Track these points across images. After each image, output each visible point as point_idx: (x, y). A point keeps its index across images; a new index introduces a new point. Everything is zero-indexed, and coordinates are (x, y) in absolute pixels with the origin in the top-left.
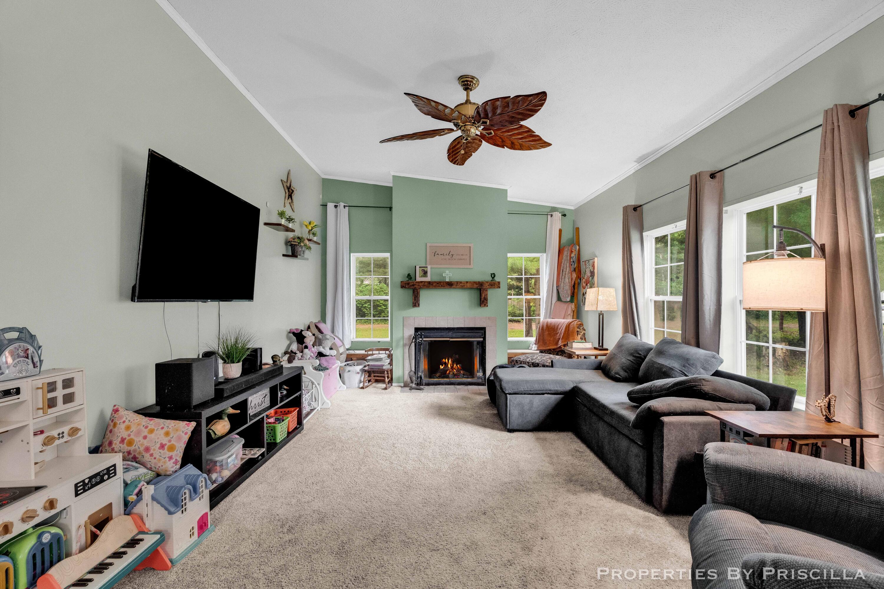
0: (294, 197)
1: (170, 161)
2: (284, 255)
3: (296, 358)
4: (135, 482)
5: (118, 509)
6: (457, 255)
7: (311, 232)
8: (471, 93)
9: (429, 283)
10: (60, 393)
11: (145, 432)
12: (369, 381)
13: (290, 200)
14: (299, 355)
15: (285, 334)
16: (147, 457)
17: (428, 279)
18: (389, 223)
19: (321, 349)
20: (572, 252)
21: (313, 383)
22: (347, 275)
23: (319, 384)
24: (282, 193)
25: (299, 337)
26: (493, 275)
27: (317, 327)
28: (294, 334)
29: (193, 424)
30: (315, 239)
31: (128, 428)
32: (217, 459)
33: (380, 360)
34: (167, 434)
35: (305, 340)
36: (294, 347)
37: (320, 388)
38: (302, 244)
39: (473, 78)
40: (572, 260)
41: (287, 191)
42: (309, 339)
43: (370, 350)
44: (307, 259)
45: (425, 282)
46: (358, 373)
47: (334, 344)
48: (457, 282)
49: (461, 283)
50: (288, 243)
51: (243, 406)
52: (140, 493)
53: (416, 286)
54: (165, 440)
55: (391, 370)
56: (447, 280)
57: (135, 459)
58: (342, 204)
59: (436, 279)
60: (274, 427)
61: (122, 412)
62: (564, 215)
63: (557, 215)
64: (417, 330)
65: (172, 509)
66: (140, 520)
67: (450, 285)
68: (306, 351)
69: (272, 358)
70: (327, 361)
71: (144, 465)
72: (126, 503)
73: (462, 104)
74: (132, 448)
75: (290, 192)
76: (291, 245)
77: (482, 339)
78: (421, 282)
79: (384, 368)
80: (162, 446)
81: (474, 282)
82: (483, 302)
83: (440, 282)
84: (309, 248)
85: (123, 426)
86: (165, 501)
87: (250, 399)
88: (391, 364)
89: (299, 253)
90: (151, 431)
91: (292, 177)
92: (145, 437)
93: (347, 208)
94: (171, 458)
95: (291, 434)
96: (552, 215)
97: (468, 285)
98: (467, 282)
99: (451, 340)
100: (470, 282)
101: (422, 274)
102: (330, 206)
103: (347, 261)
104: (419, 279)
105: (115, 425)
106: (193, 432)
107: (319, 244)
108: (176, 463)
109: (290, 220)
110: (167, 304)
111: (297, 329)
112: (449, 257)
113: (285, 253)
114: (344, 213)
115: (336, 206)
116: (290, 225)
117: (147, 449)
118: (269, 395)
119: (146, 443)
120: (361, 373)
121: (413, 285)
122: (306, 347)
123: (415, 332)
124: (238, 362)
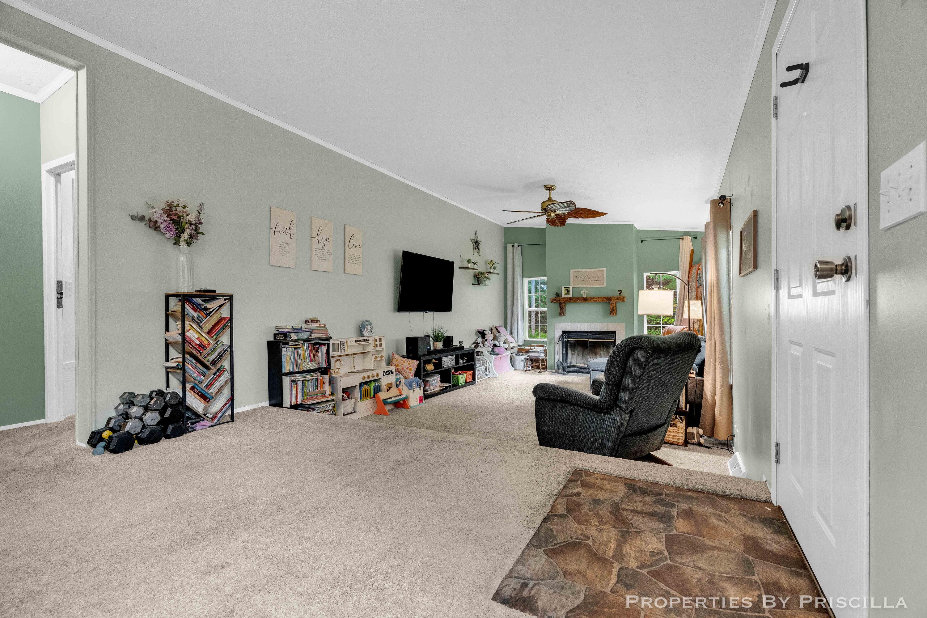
0: (480, 247)
1: (410, 253)
2: (473, 284)
3: (479, 346)
4: (399, 379)
5: (394, 385)
6: (593, 277)
7: (492, 267)
8: (552, 192)
9: (571, 298)
10: (378, 343)
11: (402, 362)
12: (532, 367)
13: (477, 250)
14: (481, 345)
15: (475, 332)
16: (403, 372)
17: (571, 295)
18: (544, 256)
19: (496, 343)
20: (699, 269)
21: (487, 361)
22: (520, 294)
23: (491, 363)
24: (471, 246)
25: (482, 334)
26: (621, 292)
27: (497, 329)
28: (479, 332)
29: (418, 361)
30: (496, 271)
31: (397, 360)
32: (428, 380)
33: (537, 352)
34: (409, 364)
35: (486, 336)
36: (480, 340)
37: (491, 365)
38: (483, 277)
39: (551, 186)
40: (698, 277)
41: (475, 244)
42: (489, 336)
43: (532, 346)
44: (488, 285)
45: (567, 298)
46: (523, 360)
47: (506, 339)
48: (591, 298)
49: (594, 298)
50: (475, 276)
51: (440, 360)
52: (400, 382)
53: (561, 301)
54: (409, 366)
55: (546, 360)
56: (585, 296)
57: (399, 372)
58: (516, 245)
59: (577, 295)
60: (458, 377)
61: (395, 355)
62: (696, 238)
63: (688, 239)
64: (564, 332)
65: (410, 388)
66: (400, 391)
67: (586, 299)
68: (486, 343)
69: (460, 342)
70: (498, 349)
71: (402, 374)
72: (396, 385)
73: (546, 201)
74: (398, 368)
75: (477, 245)
76: (477, 277)
77: (614, 341)
78: (565, 298)
79: (539, 358)
80: (408, 368)
81: (604, 297)
82: (612, 312)
83: (578, 298)
84: (489, 278)
85: (395, 360)
86: (408, 385)
87: (444, 359)
88: (546, 355)
89: (482, 282)
90: (404, 362)
91: (479, 235)
92: (402, 364)
93: (520, 247)
94: (410, 373)
95: (467, 384)
96: (683, 239)
97: (600, 299)
98: (599, 298)
99: (590, 340)
100: (601, 298)
101: (566, 292)
102: (509, 246)
103: (520, 283)
104: (563, 296)
105: (393, 359)
106: (418, 365)
107: (498, 274)
108: (412, 375)
109: (475, 263)
110: (411, 313)
111: (481, 330)
112: (587, 279)
113: (474, 283)
114: (518, 250)
115: (513, 246)
116: (475, 267)
117: (403, 369)
118: (455, 359)
119: (402, 366)
120: (524, 361)
121: (559, 300)
122: (486, 340)
123: (563, 334)
124: (440, 341)
